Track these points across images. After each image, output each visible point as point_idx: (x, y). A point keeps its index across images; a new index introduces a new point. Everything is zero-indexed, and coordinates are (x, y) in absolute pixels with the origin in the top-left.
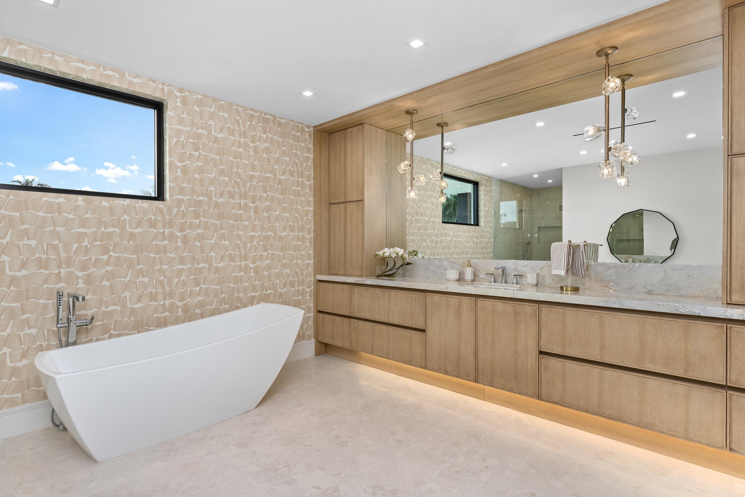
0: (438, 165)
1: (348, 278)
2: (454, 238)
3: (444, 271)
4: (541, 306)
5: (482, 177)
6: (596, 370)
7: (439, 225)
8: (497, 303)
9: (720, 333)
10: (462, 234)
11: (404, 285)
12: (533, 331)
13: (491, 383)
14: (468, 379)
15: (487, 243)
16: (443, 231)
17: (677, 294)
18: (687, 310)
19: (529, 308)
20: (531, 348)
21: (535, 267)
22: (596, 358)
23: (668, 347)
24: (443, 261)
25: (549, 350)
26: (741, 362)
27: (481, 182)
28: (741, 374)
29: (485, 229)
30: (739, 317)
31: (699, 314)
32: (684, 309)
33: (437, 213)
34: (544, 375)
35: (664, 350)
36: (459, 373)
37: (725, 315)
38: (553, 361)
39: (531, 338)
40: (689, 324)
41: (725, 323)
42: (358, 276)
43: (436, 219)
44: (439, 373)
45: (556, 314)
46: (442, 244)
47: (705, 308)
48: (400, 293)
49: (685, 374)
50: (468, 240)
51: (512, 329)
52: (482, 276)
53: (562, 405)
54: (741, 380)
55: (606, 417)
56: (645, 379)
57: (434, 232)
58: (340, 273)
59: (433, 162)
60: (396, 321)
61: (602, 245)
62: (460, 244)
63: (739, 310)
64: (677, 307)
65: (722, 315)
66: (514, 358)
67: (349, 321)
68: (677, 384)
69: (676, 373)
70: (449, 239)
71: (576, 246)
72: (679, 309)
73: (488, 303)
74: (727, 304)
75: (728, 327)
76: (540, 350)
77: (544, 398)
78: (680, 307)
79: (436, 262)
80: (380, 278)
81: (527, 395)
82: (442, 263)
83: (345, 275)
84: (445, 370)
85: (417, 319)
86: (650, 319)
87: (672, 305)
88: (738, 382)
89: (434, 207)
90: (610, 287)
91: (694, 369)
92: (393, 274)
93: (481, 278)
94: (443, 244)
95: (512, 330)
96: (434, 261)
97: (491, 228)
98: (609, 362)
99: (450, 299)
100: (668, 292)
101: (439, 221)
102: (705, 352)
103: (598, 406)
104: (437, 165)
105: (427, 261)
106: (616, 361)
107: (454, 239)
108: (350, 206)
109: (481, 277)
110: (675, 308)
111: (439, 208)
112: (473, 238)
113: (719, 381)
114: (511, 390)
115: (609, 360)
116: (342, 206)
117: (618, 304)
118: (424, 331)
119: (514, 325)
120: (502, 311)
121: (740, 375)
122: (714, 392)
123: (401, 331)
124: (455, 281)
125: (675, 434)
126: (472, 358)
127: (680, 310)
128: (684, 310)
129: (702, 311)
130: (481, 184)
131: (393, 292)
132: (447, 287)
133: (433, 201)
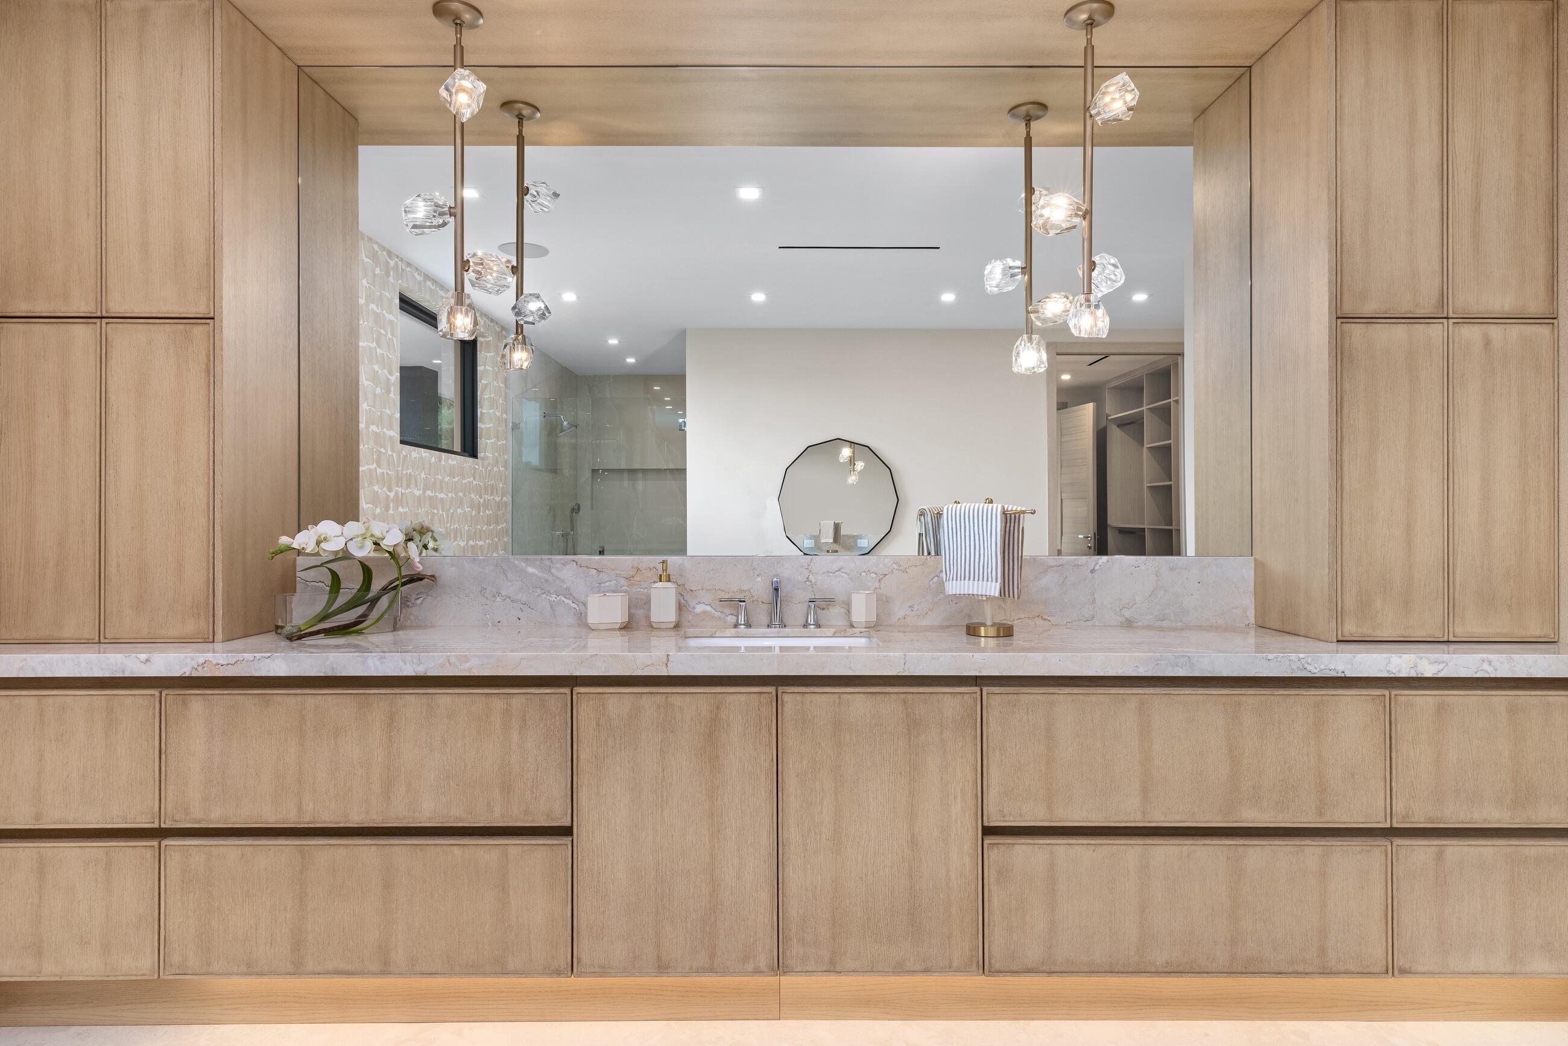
0: (388, 260)
1: (143, 656)
2: (428, 490)
3: (563, 599)
4: (988, 693)
5: (489, 325)
6: (1131, 850)
7: (393, 450)
8: (849, 696)
9: (1378, 711)
10: (447, 479)
11: (467, 665)
12: (963, 771)
13: (832, 962)
14: (750, 967)
15: (499, 505)
16: (402, 470)
17: (1179, 624)
18: (1322, 667)
19: (951, 702)
20: (959, 824)
21: (863, 574)
22: (1132, 819)
23: (1285, 761)
24: (559, 565)
25: (1012, 819)
26: (1412, 770)
27: (484, 337)
28: (1413, 798)
29: (495, 469)
30: (1410, 672)
31: (1343, 672)
32: (1316, 665)
33: (388, 411)
34: (997, 898)
35: (1279, 769)
36: (712, 957)
37: (1387, 669)
38: (1023, 850)
39: (959, 794)
40: (1324, 698)
41: (1387, 688)
42: (184, 641)
43: (385, 430)
44: (632, 975)
45: (1029, 710)
46: (400, 509)
47: (1354, 657)
48: (445, 698)
49: (1318, 820)
50: (460, 497)
51: (901, 774)
52: (699, 609)
53: (1048, 973)
54: (1413, 811)
55: (1158, 973)
56: (1241, 849)
57: (379, 471)
58: (68, 632)
59: (376, 247)
60: (427, 814)
61: (1033, 512)
62: (443, 511)
63: (1410, 657)
64: (1303, 661)
65: (1382, 671)
66: (907, 864)
67: (148, 853)
68: (1304, 845)
69: (1303, 820)
70: (418, 495)
71: (1013, 516)
72: (1306, 666)
73: (821, 700)
74: (1337, 641)
75: (1393, 696)
76: (986, 824)
77: (997, 966)
78: (1309, 660)
79: (530, 570)
80: (307, 641)
81: (949, 969)
82: (554, 571)
83: (101, 639)
84: (659, 958)
85: (533, 792)
86: (1250, 697)
87: (1293, 656)
88: (1408, 816)
89: (380, 391)
90: (1046, 617)
91: (1335, 803)
92: (357, 623)
93: (697, 615)
94: (403, 507)
95: (899, 776)
96: (524, 564)
97: (505, 466)
98: (1164, 822)
99: (677, 701)
100: (1164, 620)
101: (391, 438)
102: (1354, 759)
103: (1138, 950)
104: (388, 262)
105: (492, 567)
106: (1178, 818)
107: (429, 493)
108: (124, 339)
109: (696, 610)
110: (1299, 664)
111: (392, 395)
112: (469, 493)
113: (1377, 821)
114: (899, 969)
115: (1162, 819)
116: (81, 333)
117: (1182, 668)
118: (567, 831)
119: (908, 759)
120: (868, 721)
121: (1412, 800)
122: (1369, 848)
123: (455, 849)
124: (621, 629)
125: (1301, 969)
126: (765, 896)
127: (1309, 668)
128: (1316, 668)
129: (1349, 666)
130: (484, 345)
131: (411, 701)
132: (665, 660)
133: (378, 371)
